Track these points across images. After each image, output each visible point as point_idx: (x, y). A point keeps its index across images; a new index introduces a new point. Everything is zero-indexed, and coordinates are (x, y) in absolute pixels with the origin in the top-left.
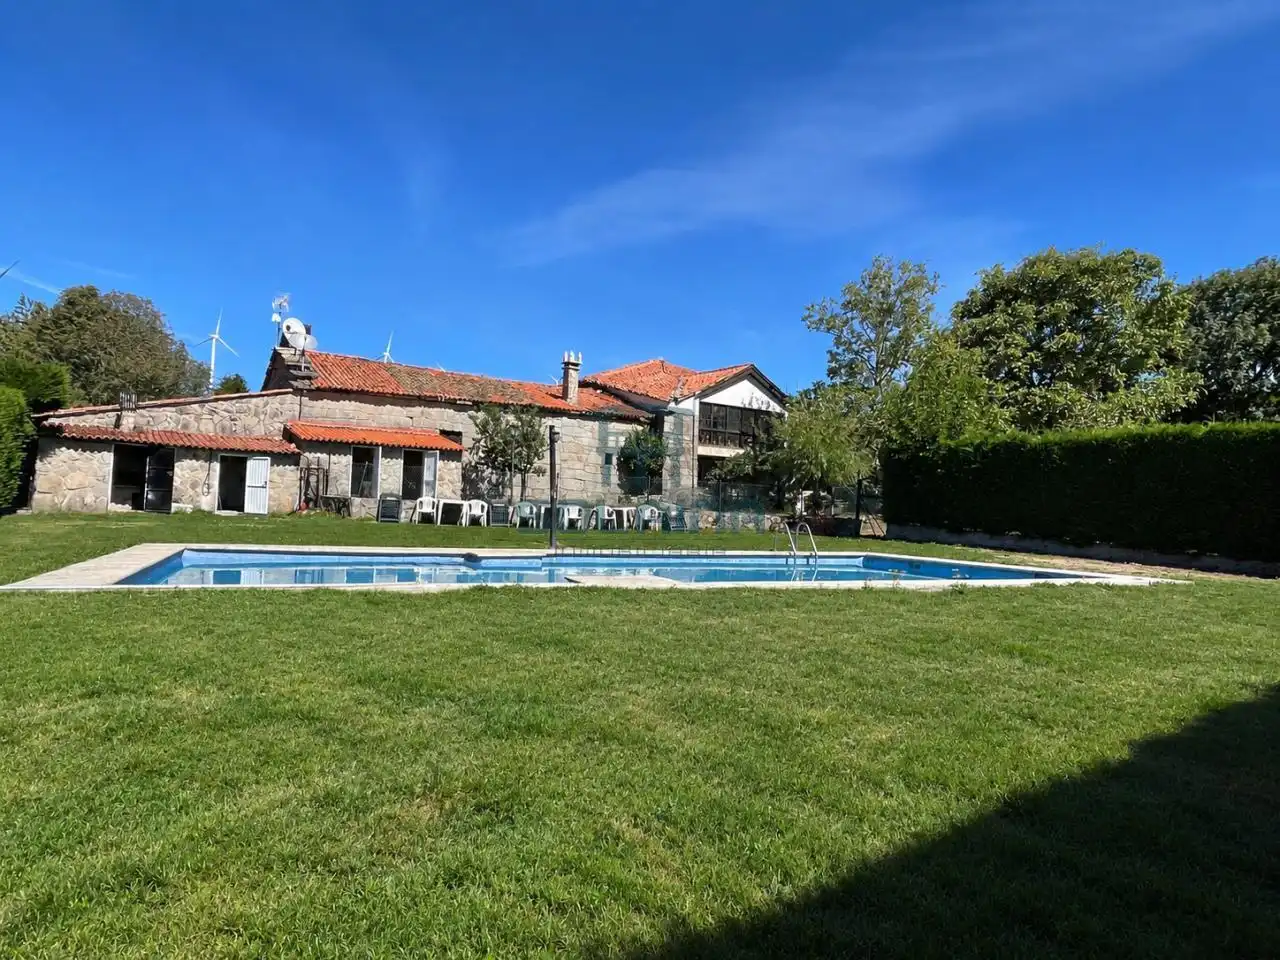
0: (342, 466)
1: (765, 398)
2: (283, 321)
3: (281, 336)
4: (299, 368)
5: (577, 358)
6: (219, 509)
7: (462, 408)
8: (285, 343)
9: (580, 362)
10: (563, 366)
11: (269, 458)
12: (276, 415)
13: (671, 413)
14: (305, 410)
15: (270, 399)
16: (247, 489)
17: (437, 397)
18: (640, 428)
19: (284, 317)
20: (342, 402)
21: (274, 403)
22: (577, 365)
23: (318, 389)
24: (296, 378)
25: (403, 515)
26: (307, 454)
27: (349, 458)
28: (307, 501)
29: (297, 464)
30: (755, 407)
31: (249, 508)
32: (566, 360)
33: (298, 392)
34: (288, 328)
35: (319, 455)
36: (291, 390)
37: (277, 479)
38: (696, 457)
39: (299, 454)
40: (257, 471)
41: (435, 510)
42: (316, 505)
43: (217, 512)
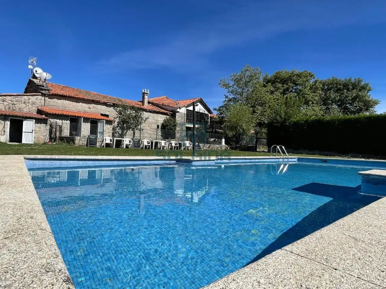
0: (66, 125)
1: (204, 109)
2: (33, 69)
3: (32, 74)
4: (44, 86)
5: (147, 91)
6: (9, 142)
7: (110, 106)
8: (34, 77)
9: (148, 93)
10: (142, 94)
11: (34, 120)
12: (33, 103)
13: (178, 112)
14: (47, 102)
15: (31, 97)
16: (23, 134)
17: (100, 101)
18: (168, 117)
19: (34, 67)
20: (62, 100)
21: (33, 99)
22: (147, 94)
23: (53, 94)
24: (42, 90)
25: (98, 144)
26: (50, 119)
27: (69, 122)
28: (51, 139)
29: (46, 124)
30: (201, 112)
31: (24, 141)
32: (143, 92)
33: (44, 95)
34: (36, 71)
35: (56, 120)
36: (40, 94)
37: (37, 129)
38: (185, 127)
39: (47, 119)
40: (28, 126)
41: (112, 142)
42: (55, 141)
43: (8, 143)
